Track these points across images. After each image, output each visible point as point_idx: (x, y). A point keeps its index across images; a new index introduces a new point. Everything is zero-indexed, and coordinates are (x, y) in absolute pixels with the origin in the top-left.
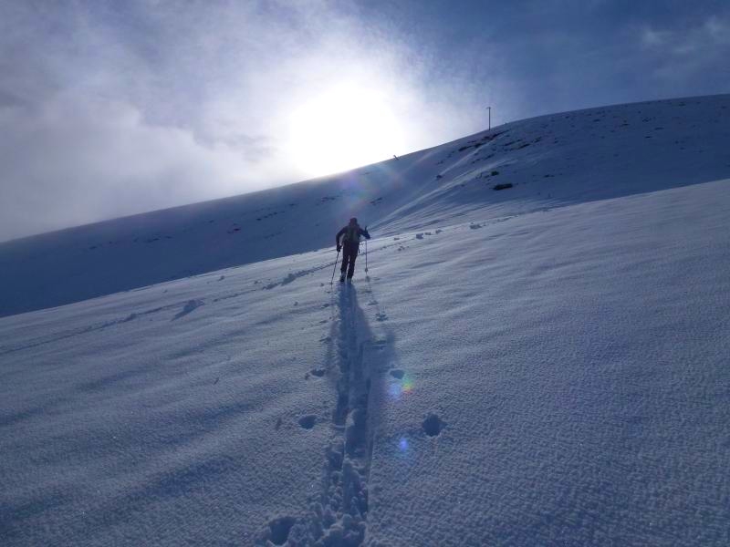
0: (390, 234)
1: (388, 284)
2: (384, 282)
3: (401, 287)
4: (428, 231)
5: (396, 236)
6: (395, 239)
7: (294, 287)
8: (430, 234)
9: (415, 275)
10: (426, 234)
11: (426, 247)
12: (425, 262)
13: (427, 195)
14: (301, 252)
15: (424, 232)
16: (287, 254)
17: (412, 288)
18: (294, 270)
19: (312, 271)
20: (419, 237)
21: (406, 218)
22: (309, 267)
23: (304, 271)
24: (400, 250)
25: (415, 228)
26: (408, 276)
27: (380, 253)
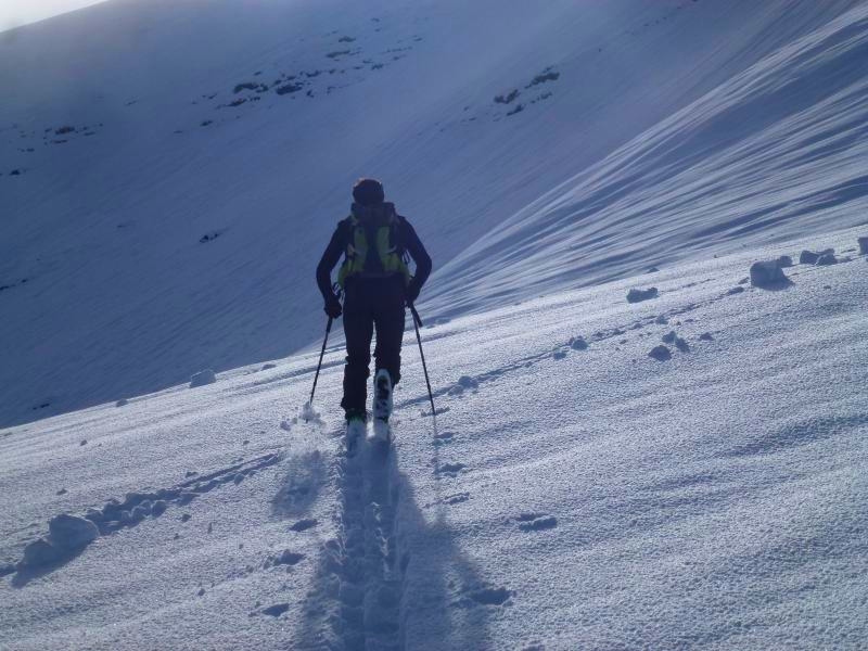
0: (608, 268)
1: (607, 549)
2: (581, 541)
3: (677, 561)
4: (816, 244)
5: (641, 281)
6: (635, 297)
7: (90, 587)
8: (827, 258)
9: (748, 492)
10: (808, 258)
11: (810, 333)
12: (808, 414)
13: (786, 53)
14: (120, 395)
15: (793, 249)
16: (45, 407)
17: (730, 571)
18: (88, 493)
19: (182, 495)
20: (769, 276)
21: (697, 176)
22: (159, 476)
23: (134, 499)
24: (660, 354)
25: (748, 225)
26: (711, 500)
27: (551, 379)
